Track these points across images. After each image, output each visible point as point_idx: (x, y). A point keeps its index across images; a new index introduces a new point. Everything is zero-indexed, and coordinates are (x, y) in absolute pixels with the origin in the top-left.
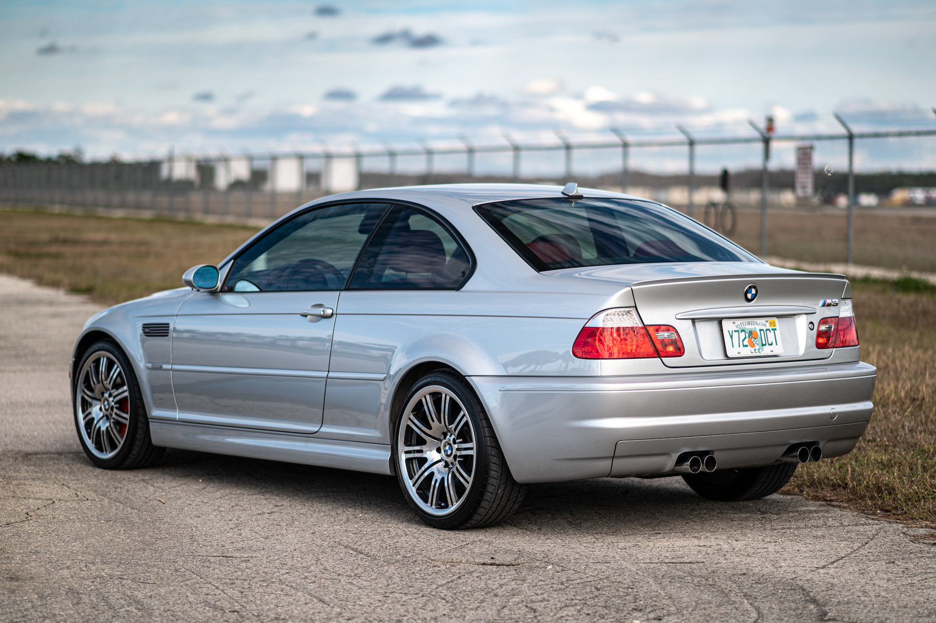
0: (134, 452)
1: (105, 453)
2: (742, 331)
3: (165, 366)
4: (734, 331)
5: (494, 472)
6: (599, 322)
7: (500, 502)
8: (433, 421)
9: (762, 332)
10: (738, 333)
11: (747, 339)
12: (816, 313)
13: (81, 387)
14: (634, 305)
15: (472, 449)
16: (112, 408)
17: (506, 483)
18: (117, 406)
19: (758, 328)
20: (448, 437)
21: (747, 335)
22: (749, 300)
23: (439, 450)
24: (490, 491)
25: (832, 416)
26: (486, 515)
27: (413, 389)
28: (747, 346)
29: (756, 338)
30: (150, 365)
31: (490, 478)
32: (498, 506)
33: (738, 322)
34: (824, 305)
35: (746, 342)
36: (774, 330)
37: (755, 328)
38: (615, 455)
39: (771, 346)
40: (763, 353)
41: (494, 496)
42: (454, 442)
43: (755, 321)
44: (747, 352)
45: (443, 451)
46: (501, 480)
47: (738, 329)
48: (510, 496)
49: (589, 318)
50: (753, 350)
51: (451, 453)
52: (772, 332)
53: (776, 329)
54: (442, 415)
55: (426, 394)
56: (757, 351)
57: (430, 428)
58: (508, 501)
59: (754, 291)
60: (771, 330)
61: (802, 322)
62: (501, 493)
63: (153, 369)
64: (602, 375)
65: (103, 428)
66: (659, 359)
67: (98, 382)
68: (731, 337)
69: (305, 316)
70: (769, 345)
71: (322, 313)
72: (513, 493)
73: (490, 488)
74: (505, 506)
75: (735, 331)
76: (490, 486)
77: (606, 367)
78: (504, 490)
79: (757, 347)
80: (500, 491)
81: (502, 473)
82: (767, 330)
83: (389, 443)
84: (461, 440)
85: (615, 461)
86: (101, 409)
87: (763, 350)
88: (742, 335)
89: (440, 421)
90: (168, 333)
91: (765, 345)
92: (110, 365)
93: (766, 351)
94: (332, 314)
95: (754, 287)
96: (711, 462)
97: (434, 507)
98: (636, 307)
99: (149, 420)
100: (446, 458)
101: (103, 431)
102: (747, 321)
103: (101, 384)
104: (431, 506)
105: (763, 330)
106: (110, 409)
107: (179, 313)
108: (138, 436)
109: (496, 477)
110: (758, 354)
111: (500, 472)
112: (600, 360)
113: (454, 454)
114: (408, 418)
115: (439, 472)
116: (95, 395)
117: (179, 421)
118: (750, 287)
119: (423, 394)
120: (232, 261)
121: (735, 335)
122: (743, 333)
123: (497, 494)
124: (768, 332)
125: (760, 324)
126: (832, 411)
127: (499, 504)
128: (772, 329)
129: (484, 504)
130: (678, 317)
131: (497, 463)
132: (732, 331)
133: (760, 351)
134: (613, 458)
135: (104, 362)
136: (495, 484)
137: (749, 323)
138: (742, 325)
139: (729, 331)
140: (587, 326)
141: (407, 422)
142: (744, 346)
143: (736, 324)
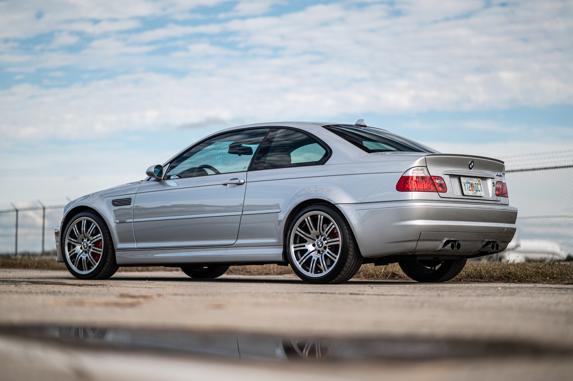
0: (104, 269)
1: (84, 271)
2: (469, 183)
3: (128, 221)
5: (351, 252)
6: (410, 173)
7: (351, 268)
8: (312, 230)
11: (470, 187)
12: (494, 178)
13: (68, 237)
14: (426, 166)
15: (339, 241)
16: (90, 247)
17: (355, 258)
18: (94, 245)
19: (474, 182)
20: (320, 238)
22: (470, 169)
23: (314, 245)
24: (348, 262)
25: (504, 228)
26: (343, 275)
27: (300, 215)
29: (474, 187)
30: (118, 221)
31: (349, 255)
32: (350, 271)
34: (497, 175)
35: (470, 189)
36: (480, 184)
38: (420, 239)
39: (479, 192)
41: (349, 265)
42: (324, 239)
43: (473, 179)
44: (471, 193)
45: (316, 245)
46: (353, 256)
47: (467, 182)
48: (356, 265)
49: (405, 171)
50: (473, 193)
51: (322, 246)
52: (480, 185)
54: (318, 227)
55: (308, 217)
57: (310, 233)
58: (354, 268)
59: (472, 164)
61: (489, 182)
62: (353, 263)
63: (120, 222)
64: (413, 199)
65: (84, 258)
66: (437, 193)
67: (81, 233)
68: (465, 185)
69: (226, 185)
71: (238, 182)
72: (357, 264)
73: (349, 260)
74: (352, 271)
75: (466, 183)
76: (349, 259)
77: (414, 195)
78: (354, 262)
79: (475, 192)
80: (352, 262)
81: (354, 253)
83: (282, 245)
84: (329, 238)
85: (419, 242)
86: (81, 248)
88: (469, 185)
89: (316, 230)
90: (131, 203)
91: (477, 191)
92: (89, 224)
93: (478, 194)
94: (244, 182)
95: (473, 162)
96: (459, 246)
97: (313, 273)
98: (426, 167)
99: (115, 250)
100: (318, 249)
101: (84, 259)
102: (470, 178)
103: (83, 234)
104: (311, 273)
105: (476, 184)
106: (88, 248)
107: (137, 192)
108: (108, 260)
109: (351, 255)
110: (475, 195)
111: (353, 252)
112: (411, 192)
113: (323, 246)
114: (296, 229)
115: (315, 256)
116: (78, 241)
117: (137, 249)
118: (471, 162)
119: (306, 217)
120: (169, 164)
121: (466, 184)
122: (469, 184)
123: (351, 264)
124: (478, 185)
126: (504, 226)
127: (350, 269)
129: (345, 269)
130: (444, 173)
131: (352, 247)
134: (418, 240)
135: (84, 223)
136: (351, 258)
137: (470, 180)
138: (468, 180)
139: (463, 183)
140: (404, 175)
141: (295, 232)
143: (466, 179)
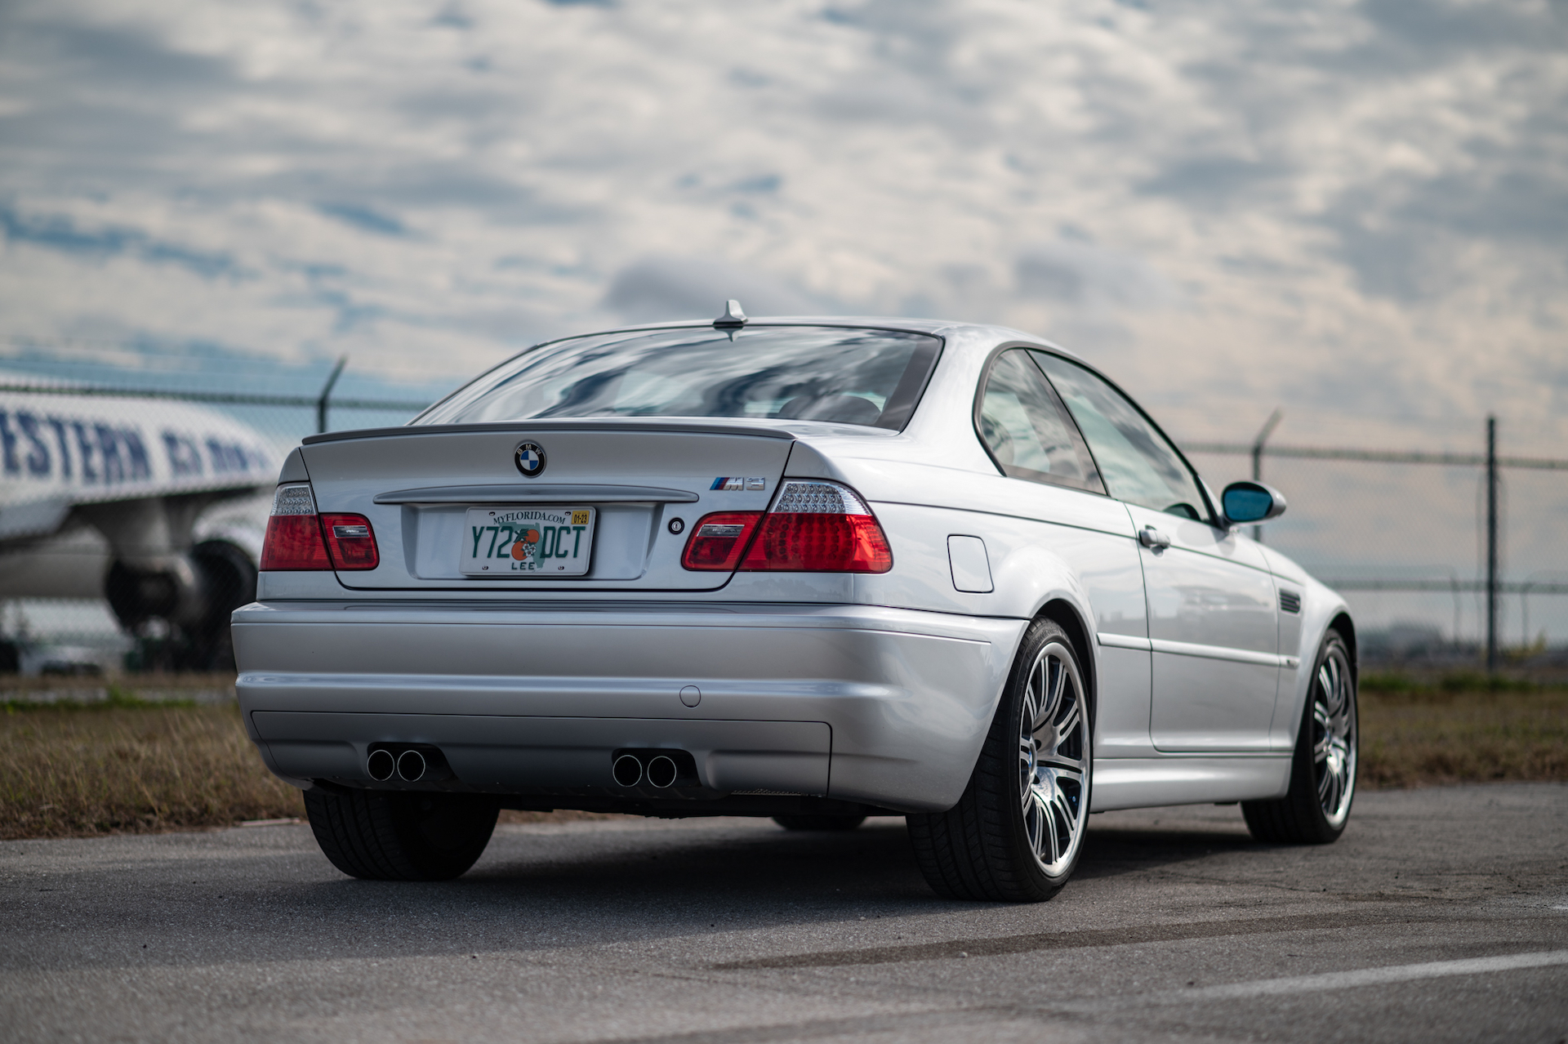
2: (502, 529)
4: (485, 529)
9: (550, 533)
10: (493, 532)
11: (511, 544)
12: (697, 501)
14: (308, 479)
19: (543, 524)
21: (515, 536)
22: (527, 474)
28: (507, 556)
29: (534, 543)
33: (501, 513)
34: (722, 487)
35: (507, 550)
37: (537, 524)
38: (263, 738)
40: (538, 571)
44: (502, 567)
47: (496, 525)
50: (517, 563)
52: (574, 533)
53: (583, 528)
56: (527, 566)
60: (571, 528)
68: (477, 539)
70: (558, 556)
75: (489, 528)
79: (529, 559)
82: (562, 528)
87: (540, 566)
88: (503, 536)
91: (549, 556)
93: (552, 566)
95: (535, 448)
98: (310, 481)
102: (523, 512)
105: (553, 529)
110: (527, 572)
121: (487, 537)
122: (507, 533)
124: (564, 533)
125: (551, 518)
128: (574, 528)
130: (379, 499)
132: (482, 528)
133: (535, 566)
134: (265, 742)
137: (526, 516)
138: (510, 520)
139: (474, 528)
142: (500, 555)
143: (496, 517)
